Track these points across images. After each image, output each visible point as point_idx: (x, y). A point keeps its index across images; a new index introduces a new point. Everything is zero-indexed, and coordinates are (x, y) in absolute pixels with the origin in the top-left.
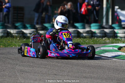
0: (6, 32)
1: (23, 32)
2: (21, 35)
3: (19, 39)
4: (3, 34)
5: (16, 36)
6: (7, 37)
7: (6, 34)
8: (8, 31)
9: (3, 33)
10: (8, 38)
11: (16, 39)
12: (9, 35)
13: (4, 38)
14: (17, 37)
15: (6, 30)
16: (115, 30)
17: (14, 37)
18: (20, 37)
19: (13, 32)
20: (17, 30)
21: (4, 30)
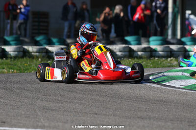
0: (22, 50)
1: (47, 50)
2: (44, 54)
3: (41, 61)
4: (16, 53)
5: (36, 55)
6: (23, 57)
7: (21, 54)
8: (24, 48)
9: (18, 52)
10: (25, 58)
11: (36, 61)
12: (27, 54)
13: (19, 59)
14: (37, 57)
15: (22, 47)
16: (186, 46)
18: (43, 57)
20: (38, 47)
21: (19, 47)
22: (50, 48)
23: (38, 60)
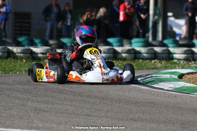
0: (6, 51)
2: (28, 55)
3: (26, 62)
5: (21, 56)
6: (7, 58)
7: (6, 54)
8: (9, 49)
11: (21, 62)
12: (11, 54)
14: (22, 58)
17: (18, 59)
18: (28, 58)
19: (17, 50)
22: (34, 49)
23: (23, 60)
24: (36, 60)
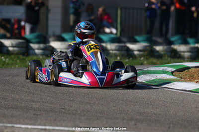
24: (132, 57)
